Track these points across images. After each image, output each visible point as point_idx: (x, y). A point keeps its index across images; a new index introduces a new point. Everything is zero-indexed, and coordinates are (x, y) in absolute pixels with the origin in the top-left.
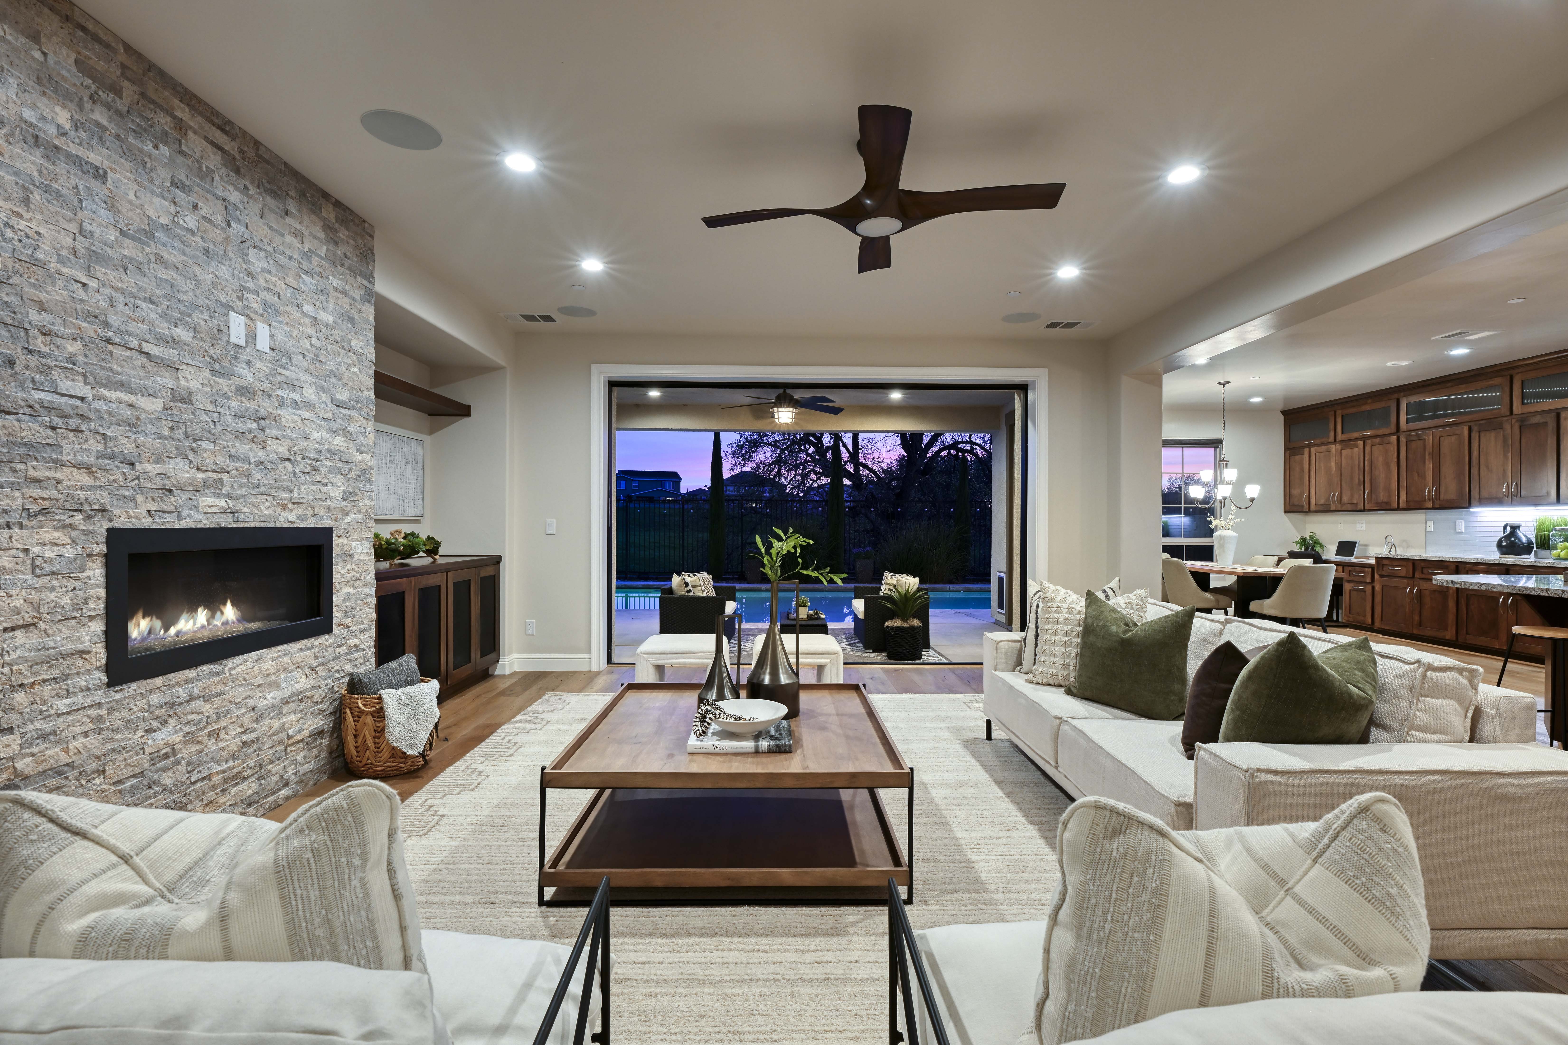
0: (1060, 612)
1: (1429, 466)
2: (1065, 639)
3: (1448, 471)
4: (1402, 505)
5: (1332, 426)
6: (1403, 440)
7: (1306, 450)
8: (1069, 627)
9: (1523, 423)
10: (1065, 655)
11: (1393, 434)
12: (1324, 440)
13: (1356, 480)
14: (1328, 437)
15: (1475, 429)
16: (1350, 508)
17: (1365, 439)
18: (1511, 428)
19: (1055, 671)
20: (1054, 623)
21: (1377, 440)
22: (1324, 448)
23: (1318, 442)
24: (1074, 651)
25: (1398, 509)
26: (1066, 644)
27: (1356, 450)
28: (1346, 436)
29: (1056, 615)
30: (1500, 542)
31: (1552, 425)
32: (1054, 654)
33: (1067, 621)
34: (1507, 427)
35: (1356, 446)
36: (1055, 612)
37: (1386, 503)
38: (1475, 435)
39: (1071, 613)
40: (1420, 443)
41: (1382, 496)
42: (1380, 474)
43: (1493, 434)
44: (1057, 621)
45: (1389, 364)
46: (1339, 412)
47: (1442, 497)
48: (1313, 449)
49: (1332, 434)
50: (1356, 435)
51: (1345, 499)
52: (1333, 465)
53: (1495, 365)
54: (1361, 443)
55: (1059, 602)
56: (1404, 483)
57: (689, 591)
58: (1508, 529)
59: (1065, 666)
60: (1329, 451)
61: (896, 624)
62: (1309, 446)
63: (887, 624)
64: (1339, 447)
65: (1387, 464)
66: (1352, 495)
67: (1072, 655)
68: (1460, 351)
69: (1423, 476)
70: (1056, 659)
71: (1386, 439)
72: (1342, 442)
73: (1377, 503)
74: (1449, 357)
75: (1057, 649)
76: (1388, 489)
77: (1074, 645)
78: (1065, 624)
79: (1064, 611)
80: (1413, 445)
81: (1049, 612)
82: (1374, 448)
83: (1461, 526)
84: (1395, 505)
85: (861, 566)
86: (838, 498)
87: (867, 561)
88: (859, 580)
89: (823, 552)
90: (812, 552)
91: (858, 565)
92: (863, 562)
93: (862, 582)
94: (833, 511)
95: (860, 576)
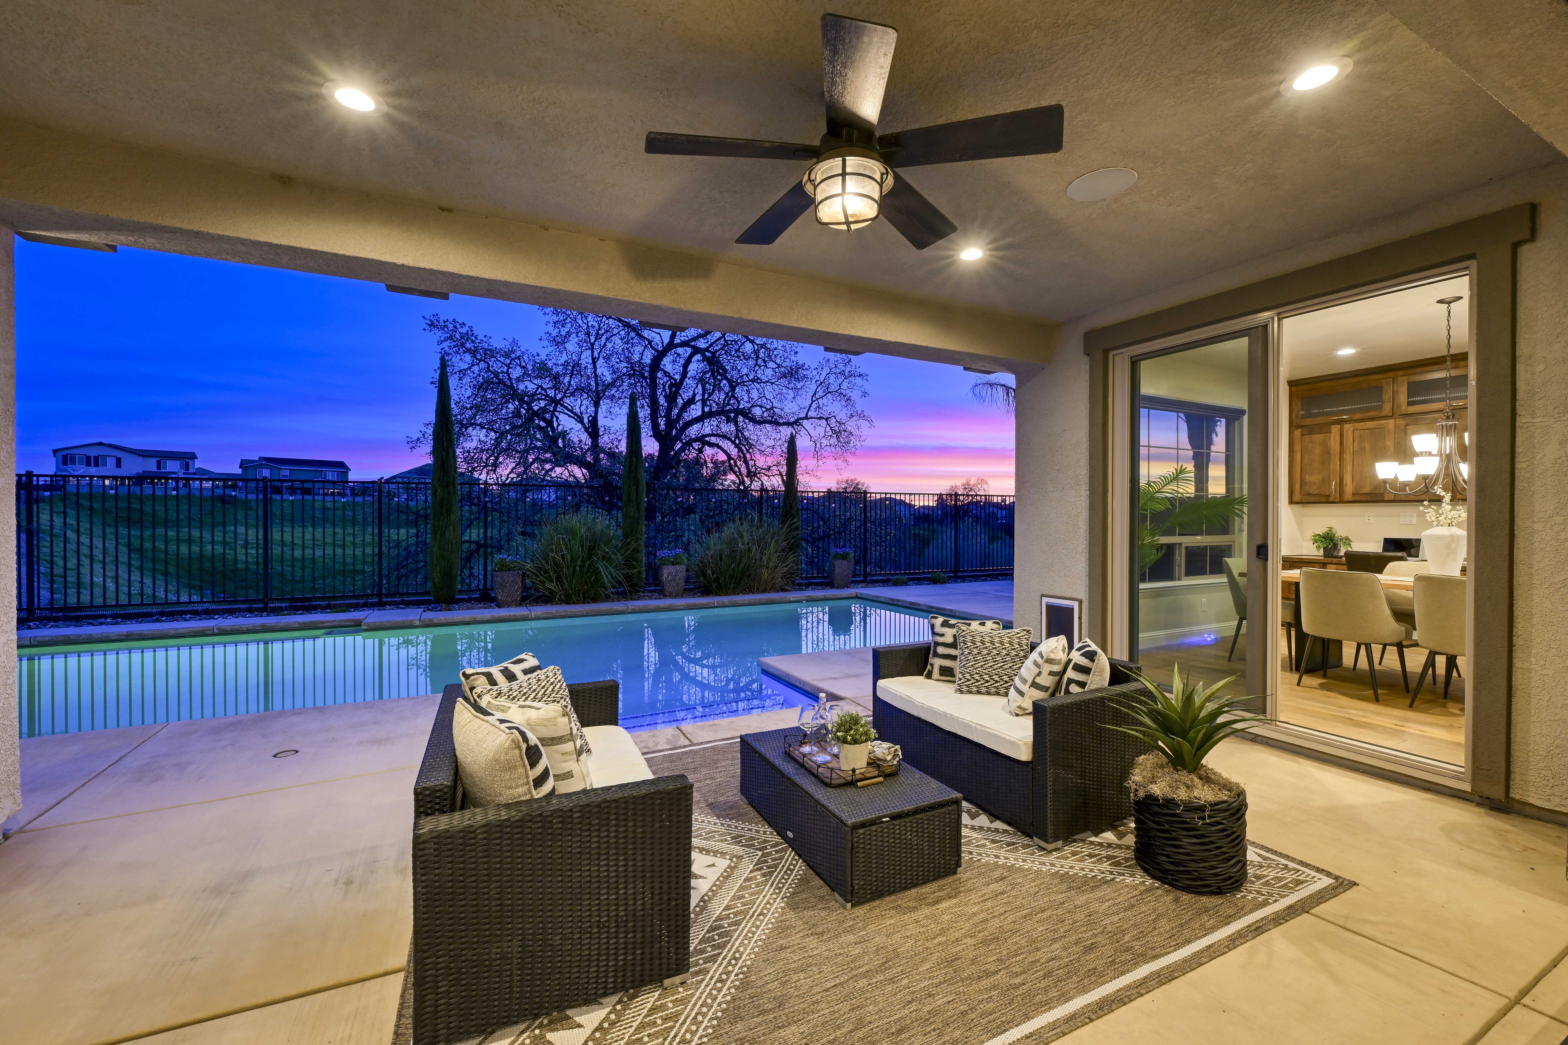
5: (1387, 397)
7: (1335, 427)
12: (1372, 414)
14: (1380, 410)
22: (1370, 424)
23: (1358, 416)
28: (1415, 409)
46: (1402, 380)
48: (1348, 427)
49: (1387, 406)
60: (1381, 427)
62: (1341, 422)
72: (1407, 415)
85: (670, 574)
86: (638, 483)
87: (678, 567)
88: (667, 593)
89: (619, 558)
90: (604, 558)
91: (667, 573)
92: (672, 569)
93: (671, 596)
94: (629, 501)
95: (668, 588)
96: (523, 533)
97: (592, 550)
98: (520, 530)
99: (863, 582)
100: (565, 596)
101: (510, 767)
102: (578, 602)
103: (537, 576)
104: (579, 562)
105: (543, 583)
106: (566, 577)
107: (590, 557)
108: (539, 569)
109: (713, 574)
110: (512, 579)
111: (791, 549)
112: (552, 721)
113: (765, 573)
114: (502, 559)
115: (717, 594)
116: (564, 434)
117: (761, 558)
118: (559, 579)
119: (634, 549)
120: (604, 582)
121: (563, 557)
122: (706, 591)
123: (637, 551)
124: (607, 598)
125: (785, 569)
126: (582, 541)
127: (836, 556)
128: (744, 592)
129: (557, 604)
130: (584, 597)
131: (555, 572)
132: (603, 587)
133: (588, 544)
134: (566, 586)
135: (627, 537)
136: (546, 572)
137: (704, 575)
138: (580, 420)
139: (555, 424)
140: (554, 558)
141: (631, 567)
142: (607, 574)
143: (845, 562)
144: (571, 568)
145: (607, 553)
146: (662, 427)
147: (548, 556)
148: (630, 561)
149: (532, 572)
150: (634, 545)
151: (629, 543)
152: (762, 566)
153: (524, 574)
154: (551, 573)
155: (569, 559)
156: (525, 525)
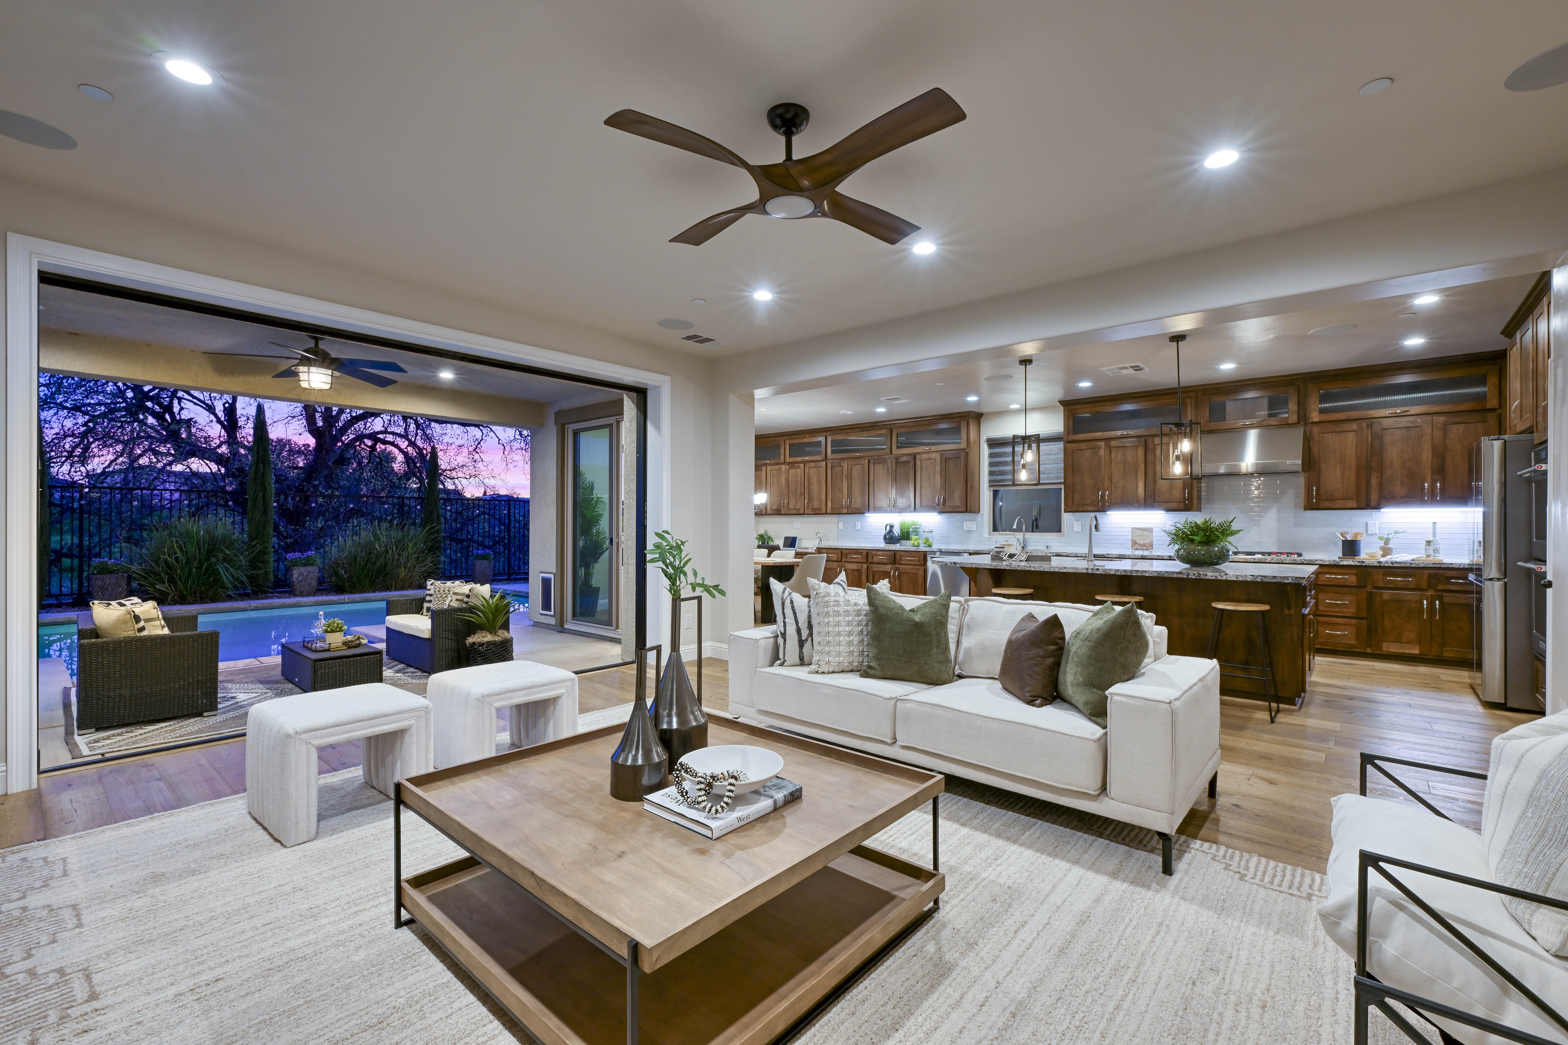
0: (839, 606)
1: (845, 484)
2: (847, 629)
3: (856, 488)
4: (829, 511)
5: (782, 451)
6: (829, 465)
7: (764, 468)
8: (850, 618)
9: (898, 461)
10: (850, 643)
11: (823, 461)
12: (777, 461)
13: (799, 492)
14: (779, 459)
15: (872, 461)
16: (795, 512)
17: (805, 462)
18: (891, 463)
19: (841, 659)
20: (835, 616)
21: (813, 464)
22: (776, 467)
23: (772, 462)
24: (856, 639)
25: (826, 513)
26: (850, 634)
27: (799, 470)
28: (792, 460)
29: (836, 608)
30: (885, 536)
31: (912, 463)
32: (839, 644)
33: (847, 613)
34: (889, 462)
35: (799, 467)
36: (834, 606)
37: (819, 509)
38: (871, 465)
39: (849, 605)
40: (840, 468)
41: (816, 505)
42: (815, 488)
43: (881, 466)
44: (838, 614)
45: (842, 412)
46: (787, 441)
47: (853, 506)
48: (769, 467)
49: (782, 457)
50: (799, 459)
51: (791, 506)
52: (783, 480)
53: (883, 421)
54: (802, 465)
55: (835, 596)
56: (830, 496)
57: (142, 629)
58: (888, 528)
59: (851, 653)
60: (780, 469)
61: (485, 640)
62: (766, 465)
63: (470, 640)
64: (787, 467)
65: (819, 482)
66: (796, 503)
67: (856, 643)
68: (881, 410)
69: (841, 491)
70: (842, 648)
71: (819, 464)
72: (789, 463)
73: (813, 509)
74: (875, 413)
75: (841, 639)
76: (820, 499)
77: (855, 633)
78: (846, 615)
79: (842, 604)
80: (836, 469)
81: (827, 606)
82: (811, 470)
83: (859, 525)
84: (824, 511)
85: (300, 575)
86: (265, 488)
87: (309, 568)
88: (298, 593)
89: (243, 560)
90: (224, 560)
91: (297, 574)
92: (303, 570)
93: (302, 595)
94: (255, 506)
95: (298, 588)
96: (128, 540)
97: (210, 553)
98: (124, 534)
99: (506, 580)
100: (179, 597)
101: (125, 622)
102: (195, 602)
103: (146, 578)
104: (195, 564)
105: (153, 585)
106: (180, 579)
107: (208, 559)
108: (149, 573)
109: (346, 573)
110: (114, 581)
111: (430, 551)
112: (148, 611)
113: (403, 573)
114: (102, 563)
115: (351, 593)
116: (189, 423)
117: (398, 560)
118: (171, 580)
119: (260, 551)
120: (223, 583)
121: (177, 559)
122: (340, 590)
123: (263, 553)
124: (230, 598)
125: (424, 569)
126: (198, 544)
127: (478, 557)
128: (380, 590)
129: (170, 604)
130: (201, 598)
131: (167, 573)
132: (224, 588)
133: (206, 547)
134: (181, 586)
135: (252, 540)
136: (158, 574)
137: (337, 574)
138: (211, 409)
139: (176, 409)
140: (166, 561)
141: (256, 568)
142: (225, 574)
143: (485, 562)
144: (186, 570)
145: (229, 555)
146: (320, 423)
147: (159, 558)
148: (253, 563)
149: (140, 575)
150: (259, 548)
151: (255, 545)
152: (399, 566)
153: (129, 577)
154: (163, 575)
155: (184, 561)
156: (130, 529)
